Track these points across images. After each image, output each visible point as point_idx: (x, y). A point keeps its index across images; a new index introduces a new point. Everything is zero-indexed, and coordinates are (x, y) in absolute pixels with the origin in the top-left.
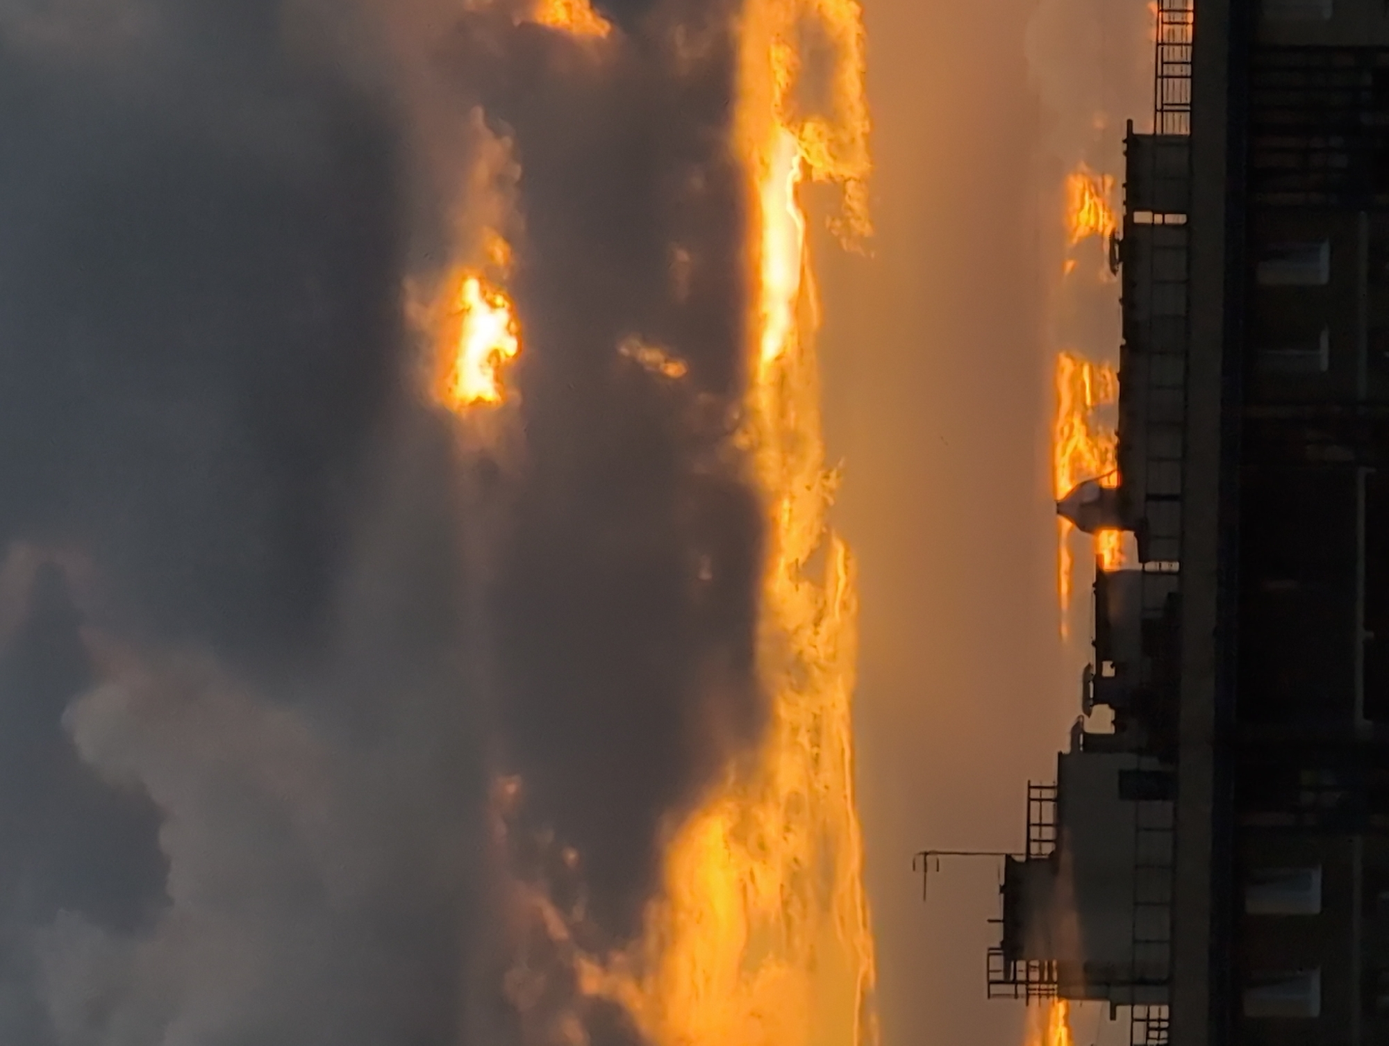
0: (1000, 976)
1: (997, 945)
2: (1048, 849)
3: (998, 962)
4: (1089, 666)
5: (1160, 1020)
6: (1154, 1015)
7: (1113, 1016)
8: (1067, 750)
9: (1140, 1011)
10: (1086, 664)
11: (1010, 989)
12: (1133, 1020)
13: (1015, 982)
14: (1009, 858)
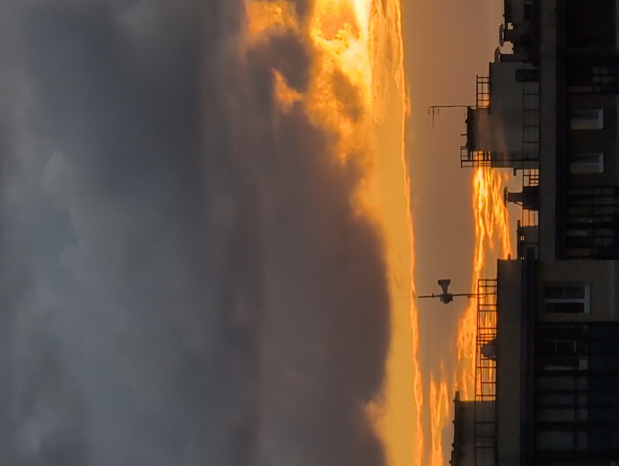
0: (466, 158)
1: (465, 145)
2: (486, 104)
5: (535, 175)
6: (532, 173)
7: (515, 174)
8: (493, 61)
10: (501, 24)
12: (524, 176)
13: (473, 161)
14: (469, 108)
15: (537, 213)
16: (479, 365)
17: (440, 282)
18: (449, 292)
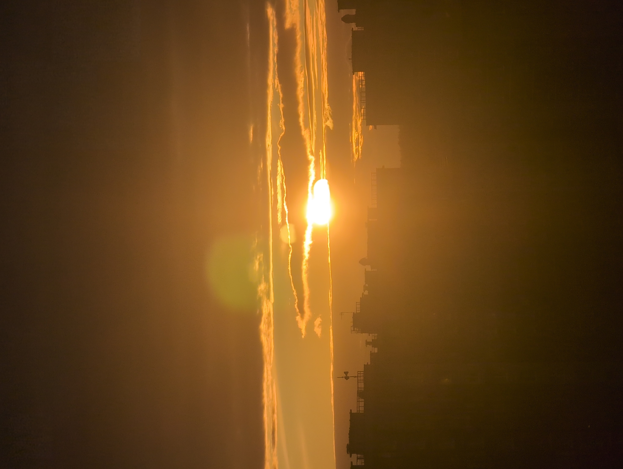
0: (353, 330)
1: (352, 325)
2: (359, 311)
3: (352, 328)
4: (364, 285)
5: (376, 336)
6: (375, 335)
7: (369, 336)
8: (361, 297)
9: (373, 334)
11: (354, 332)
12: (372, 336)
13: (355, 331)
14: (353, 313)
15: (377, 348)
16: (358, 401)
17: (345, 373)
18: (348, 376)
